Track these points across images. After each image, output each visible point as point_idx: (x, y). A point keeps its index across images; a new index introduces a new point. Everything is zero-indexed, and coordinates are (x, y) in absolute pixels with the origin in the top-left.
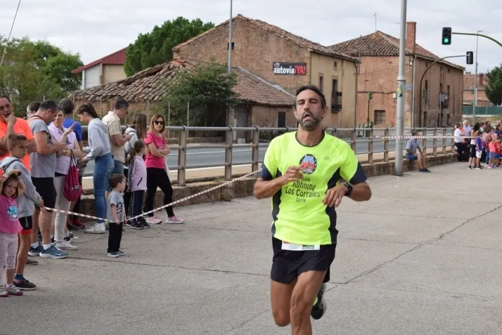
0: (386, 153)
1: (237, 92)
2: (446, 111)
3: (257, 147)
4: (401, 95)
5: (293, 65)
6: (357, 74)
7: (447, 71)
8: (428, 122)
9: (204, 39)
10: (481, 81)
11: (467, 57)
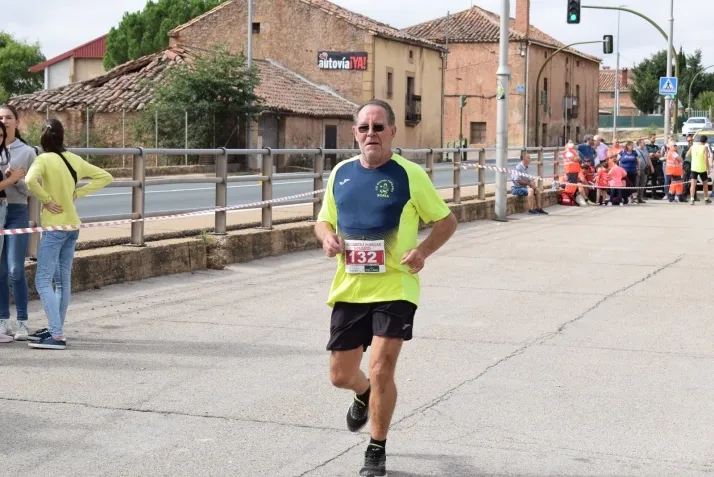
0: (481, 187)
1: (264, 96)
2: (575, 123)
3: (269, 181)
4: (503, 97)
5: (348, 56)
6: (443, 69)
7: (575, 65)
8: (548, 138)
9: (216, 18)
10: (625, 78)
11: (604, 43)
